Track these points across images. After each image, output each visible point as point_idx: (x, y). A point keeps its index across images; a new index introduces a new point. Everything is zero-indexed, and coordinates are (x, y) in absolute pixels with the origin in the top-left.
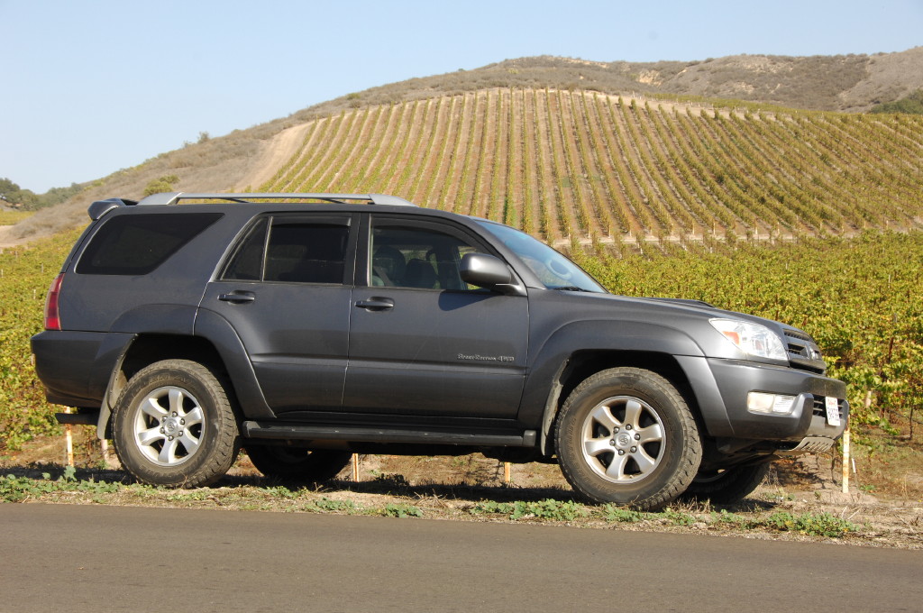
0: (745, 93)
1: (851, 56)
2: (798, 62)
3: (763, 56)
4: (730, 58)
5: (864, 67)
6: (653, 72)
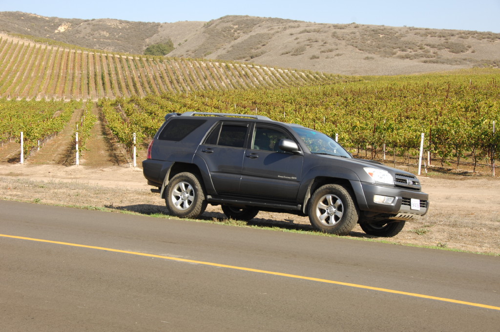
0: (105, 36)
1: (154, 23)
2: (132, 24)
3: (117, 20)
4: (102, 19)
5: (157, 28)
6: (68, 23)
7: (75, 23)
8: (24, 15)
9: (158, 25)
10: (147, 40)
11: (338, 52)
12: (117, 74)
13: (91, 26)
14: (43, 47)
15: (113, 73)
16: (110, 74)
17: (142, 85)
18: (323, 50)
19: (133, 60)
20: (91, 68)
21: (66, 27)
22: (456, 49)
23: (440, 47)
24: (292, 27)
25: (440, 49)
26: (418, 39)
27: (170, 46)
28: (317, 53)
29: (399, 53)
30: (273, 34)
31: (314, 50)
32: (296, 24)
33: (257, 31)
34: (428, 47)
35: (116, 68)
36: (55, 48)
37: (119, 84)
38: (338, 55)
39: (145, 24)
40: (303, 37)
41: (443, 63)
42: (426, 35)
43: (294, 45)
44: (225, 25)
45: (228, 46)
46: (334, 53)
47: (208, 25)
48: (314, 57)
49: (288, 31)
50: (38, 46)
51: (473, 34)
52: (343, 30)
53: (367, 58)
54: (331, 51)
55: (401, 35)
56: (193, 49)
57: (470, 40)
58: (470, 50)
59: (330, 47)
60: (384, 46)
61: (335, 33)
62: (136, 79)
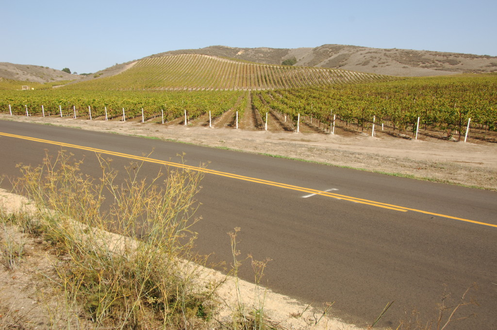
0: (261, 56)
6: (243, 50)
7: (246, 50)
8: (222, 47)
9: (288, 50)
10: (283, 58)
11: (387, 64)
12: (272, 76)
13: (254, 51)
14: (234, 62)
15: (270, 75)
16: (268, 76)
17: (286, 81)
18: (379, 62)
19: (280, 68)
20: (259, 73)
21: (242, 52)
22: (452, 63)
23: (444, 62)
24: (360, 50)
25: (443, 63)
26: (432, 57)
27: (295, 61)
28: (376, 64)
29: (421, 65)
30: (351, 54)
31: (374, 63)
32: (364, 49)
33: (342, 52)
34: (437, 62)
35: (271, 72)
36: (240, 63)
37: (274, 81)
38: (388, 65)
39: (281, 50)
40: (368, 56)
41: (446, 70)
42: (436, 55)
43: (363, 60)
44: (325, 49)
45: (327, 61)
46: (386, 64)
47: (315, 49)
48: (374, 66)
49: (359, 53)
50: (231, 62)
51: (461, 55)
52: (390, 52)
53: (404, 67)
54: (384, 63)
55: (422, 55)
56: (307, 62)
57: (460, 58)
58: (460, 64)
59: (383, 61)
60: (413, 61)
61: (385, 53)
62: (283, 79)
